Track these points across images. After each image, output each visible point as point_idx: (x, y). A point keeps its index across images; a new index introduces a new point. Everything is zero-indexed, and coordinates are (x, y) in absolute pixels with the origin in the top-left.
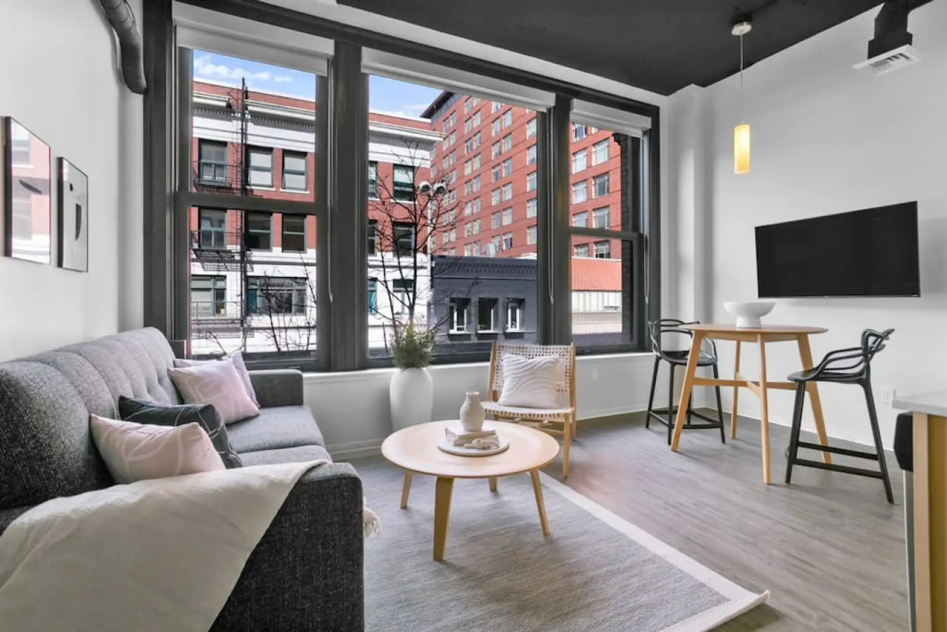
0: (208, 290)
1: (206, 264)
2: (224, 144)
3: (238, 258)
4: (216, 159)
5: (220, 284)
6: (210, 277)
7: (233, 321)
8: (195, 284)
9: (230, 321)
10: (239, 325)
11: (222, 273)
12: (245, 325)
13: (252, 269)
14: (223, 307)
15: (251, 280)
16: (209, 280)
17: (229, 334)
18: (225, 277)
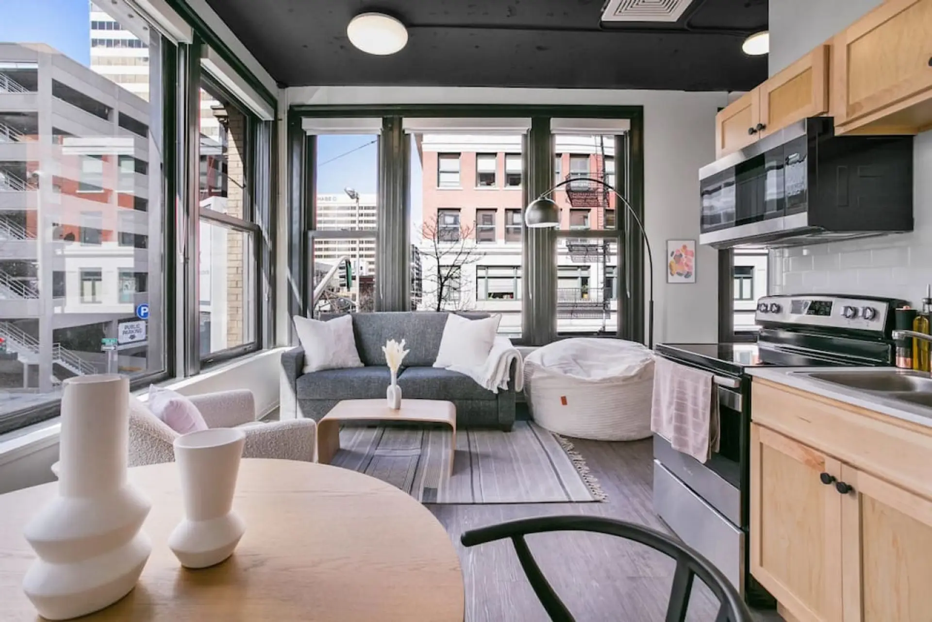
0: (576, 278)
1: (574, 256)
2: (588, 156)
3: (601, 251)
4: (581, 169)
5: (584, 274)
6: (576, 268)
7: (597, 305)
8: (560, 274)
9: (595, 305)
10: (602, 308)
11: (587, 264)
12: (606, 308)
13: (609, 260)
14: (587, 293)
15: (608, 270)
16: (576, 270)
17: (594, 315)
18: (589, 267)
